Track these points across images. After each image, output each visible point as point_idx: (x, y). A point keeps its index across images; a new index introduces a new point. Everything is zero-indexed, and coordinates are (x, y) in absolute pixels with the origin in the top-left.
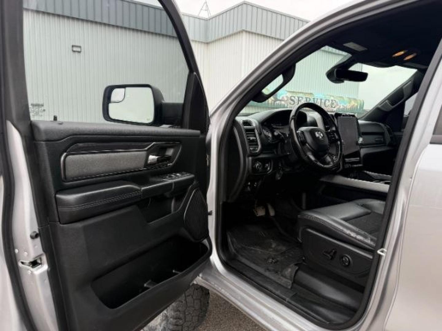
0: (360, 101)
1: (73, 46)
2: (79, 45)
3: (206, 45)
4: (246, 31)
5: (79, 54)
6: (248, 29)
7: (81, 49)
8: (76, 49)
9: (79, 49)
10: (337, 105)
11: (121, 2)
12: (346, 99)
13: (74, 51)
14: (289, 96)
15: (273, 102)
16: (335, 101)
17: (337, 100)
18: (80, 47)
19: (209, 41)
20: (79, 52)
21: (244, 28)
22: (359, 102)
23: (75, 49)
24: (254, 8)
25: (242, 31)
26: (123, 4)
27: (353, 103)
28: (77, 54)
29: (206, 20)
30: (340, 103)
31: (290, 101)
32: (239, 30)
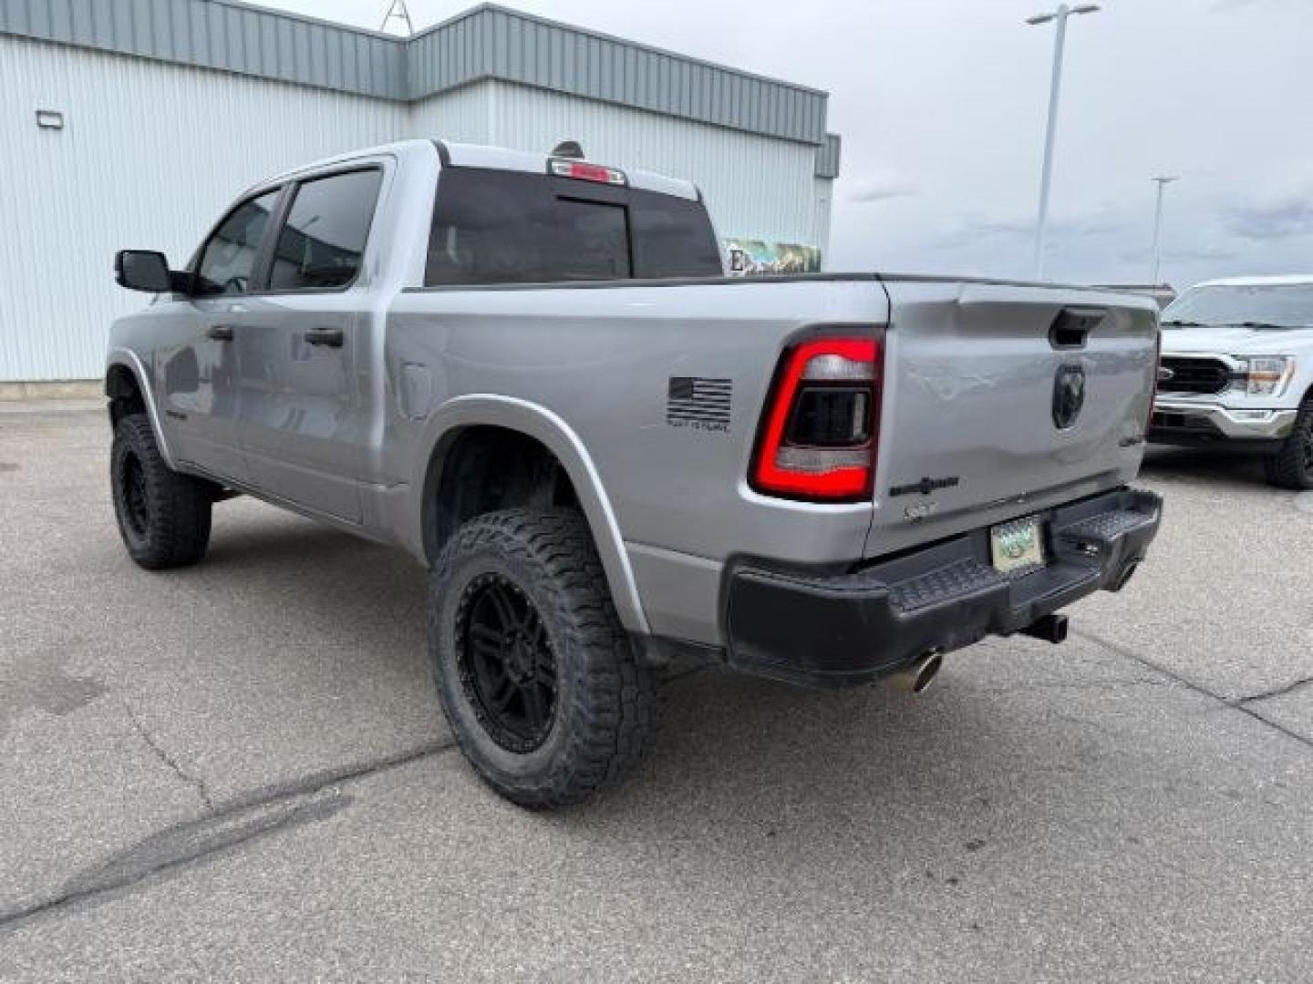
0: (811, 252)
1: (39, 113)
2: (56, 110)
3: (407, 109)
4: (497, 80)
5: (57, 132)
6: (502, 74)
7: (62, 121)
8: (49, 122)
9: (56, 122)
10: (748, 262)
11: (203, 4)
12: (771, 248)
13: (43, 126)
16: (741, 252)
17: (746, 251)
18: (59, 115)
19: (413, 96)
20: (58, 128)
21: (489, 71)
22: (807, 256)
23: (45, 120)
24: (513, 19)
25: (485, 79)
26: (207, 10)
27: (790, 256)
28: (51, 132)
29: (401, 43)
30: (756, 258)
32: (478, 74)
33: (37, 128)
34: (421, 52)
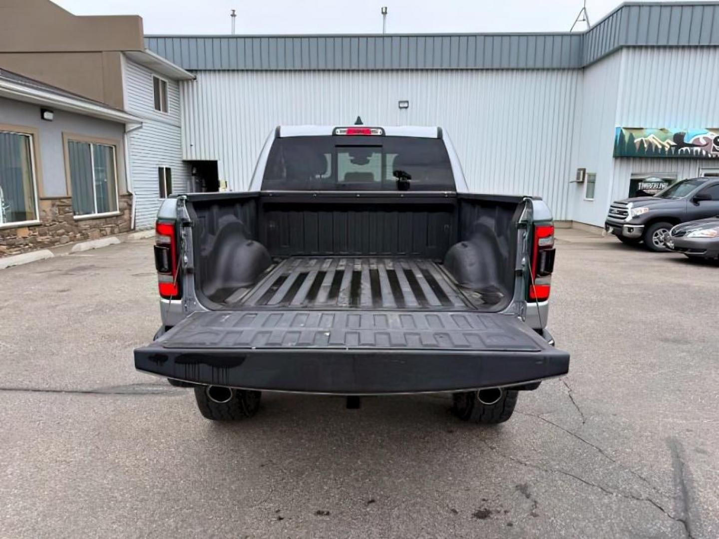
1: (400, 102)
2: (406, 100)
3: (581, 72)
4: (627, 47)
5: (406, 110)
7: (408, 104)
9: (406, 105)
13: (401, 108)
14: (713, 138)
15: (673, 149)
18: (407, 102)
19: (585, 64)
20: (406, 108)
23: (402, 105)
25: (620, 48)
28: (404, 110)
29: (582, 35)
31: (714, 145)
32: (617, 46)
33: (399, 109)
34: (590, 37)
